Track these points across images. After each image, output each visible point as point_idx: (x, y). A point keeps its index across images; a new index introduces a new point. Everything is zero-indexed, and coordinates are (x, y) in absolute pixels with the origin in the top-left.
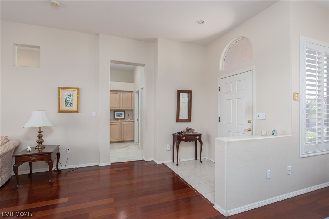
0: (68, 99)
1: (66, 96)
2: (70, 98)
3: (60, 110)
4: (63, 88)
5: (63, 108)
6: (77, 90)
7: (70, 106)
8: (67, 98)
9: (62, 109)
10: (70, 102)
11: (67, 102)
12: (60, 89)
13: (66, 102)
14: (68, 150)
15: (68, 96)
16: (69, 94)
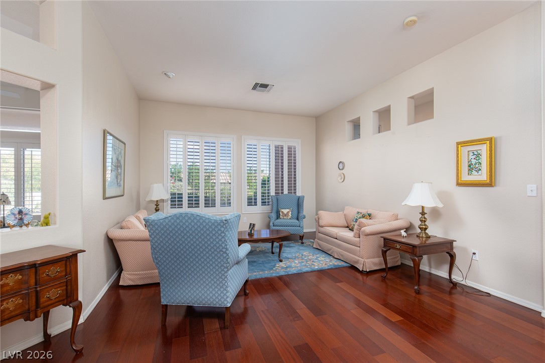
0: (474, 161)
1: (471, 157)
2: (478, 158)
3: (460, 182)
4: (464, 142)
5: (466, 178)
6: (488, 142)
7: (476, 173)
8: (472, 160)
9: (462, 179)
10: (477, 166)
11: (472, 166)
12: (459, 146)
13: (469, 166)
14: (474, 254)
15: (474, 157)
16: (475, 152)
